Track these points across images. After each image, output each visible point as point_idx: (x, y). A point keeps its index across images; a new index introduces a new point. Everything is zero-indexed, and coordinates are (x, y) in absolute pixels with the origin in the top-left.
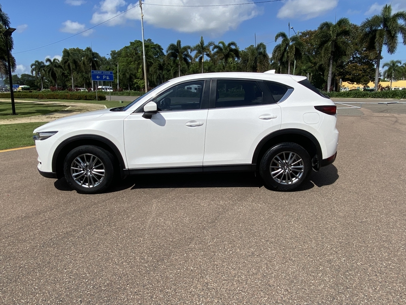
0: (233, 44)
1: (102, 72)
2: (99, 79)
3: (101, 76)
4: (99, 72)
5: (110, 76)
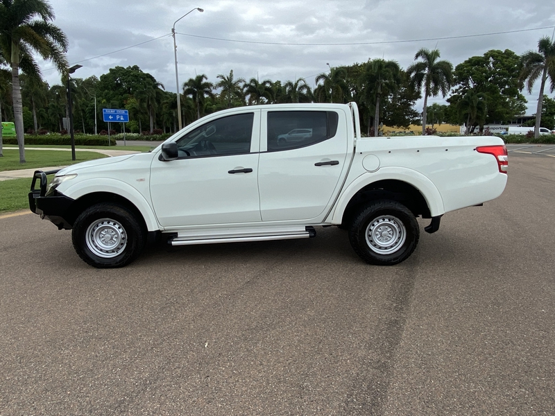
0: (268, 82)
1: (116, 112)
2: (112, 119)
3: (114, 116)
4: (112, 111)
5: (124, 116)
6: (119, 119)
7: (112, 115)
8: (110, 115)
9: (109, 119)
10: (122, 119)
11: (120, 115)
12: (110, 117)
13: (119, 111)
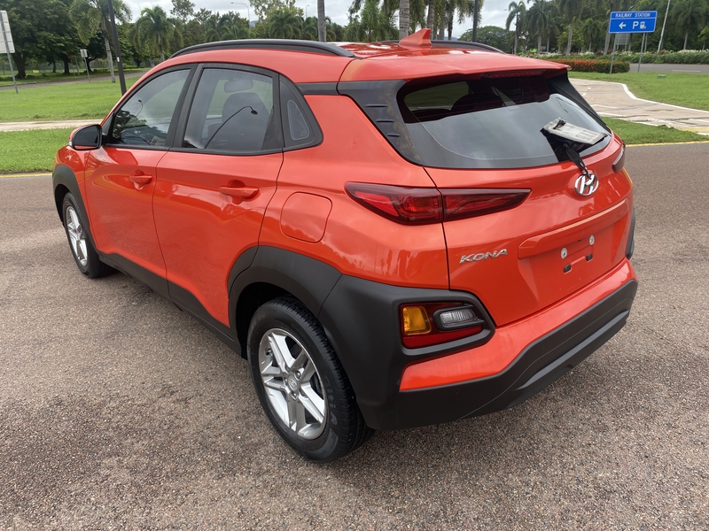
1: (633, 15)
2: (624, 29)
3: (629, 23)
4: (627, 15)
5: (649, 23)
6: (638, 28)
7: (625, 21)
8: (620, 22)
9: (619, 30)
10: (642, 27)
11: (640, 21)
12: (621, 26)
13: (640, 14)
